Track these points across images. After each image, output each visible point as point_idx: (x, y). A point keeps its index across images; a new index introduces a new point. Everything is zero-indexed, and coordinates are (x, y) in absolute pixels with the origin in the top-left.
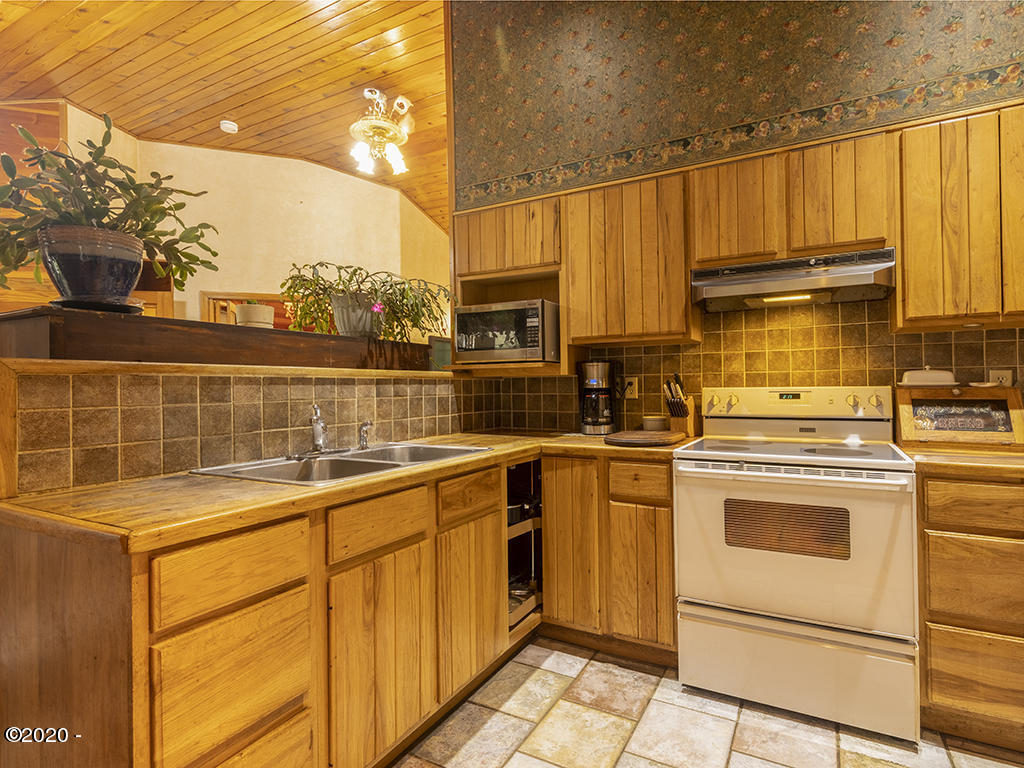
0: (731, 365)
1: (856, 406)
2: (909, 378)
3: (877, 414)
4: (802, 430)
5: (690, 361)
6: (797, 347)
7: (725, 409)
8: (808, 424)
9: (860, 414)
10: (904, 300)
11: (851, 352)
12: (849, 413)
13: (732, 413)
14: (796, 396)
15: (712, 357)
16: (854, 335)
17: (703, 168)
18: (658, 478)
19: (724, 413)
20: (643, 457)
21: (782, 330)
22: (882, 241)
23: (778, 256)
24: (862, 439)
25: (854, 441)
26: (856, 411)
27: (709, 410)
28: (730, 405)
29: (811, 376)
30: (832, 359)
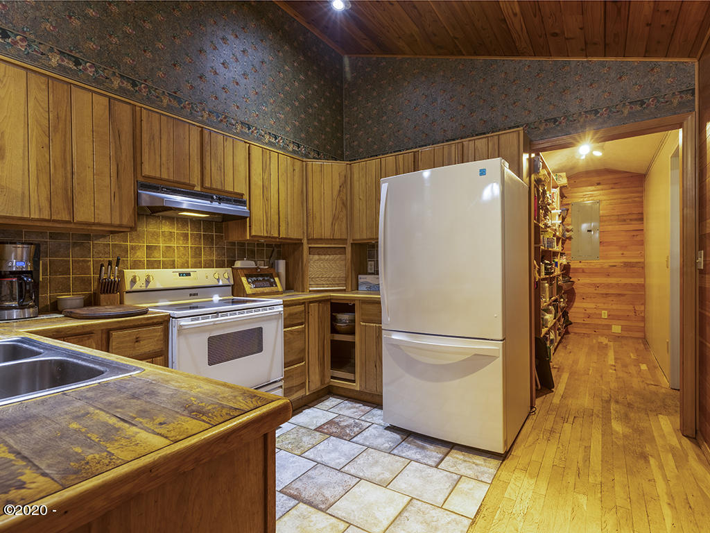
0: (135, 253)
1: (218, 280)
2: (238, 264)
3: (227, 283)
4: (191, 295)
5: (101, 248)
6: (179, 244)
7: (144, 285)
8: (194, 291)
9: (221, 283)
10: (250, 226)
11: (207, 249)
12: (214, 283)
13: (150, 287)
14: (188, 274)
15: (120, 246)
16: (209, 239)
17: (150, 110)
18: (156, 336)
19: (144, 288)
20: (144, 322)
21: (171, 232)
22: (242, 195)
23: (196, 189)
24: (220, 297)
25: (216, 298)
26: (219, 282)
27: (132, 286)
28: (148, 282)
29: (187, 262)
30: (197, 252)
